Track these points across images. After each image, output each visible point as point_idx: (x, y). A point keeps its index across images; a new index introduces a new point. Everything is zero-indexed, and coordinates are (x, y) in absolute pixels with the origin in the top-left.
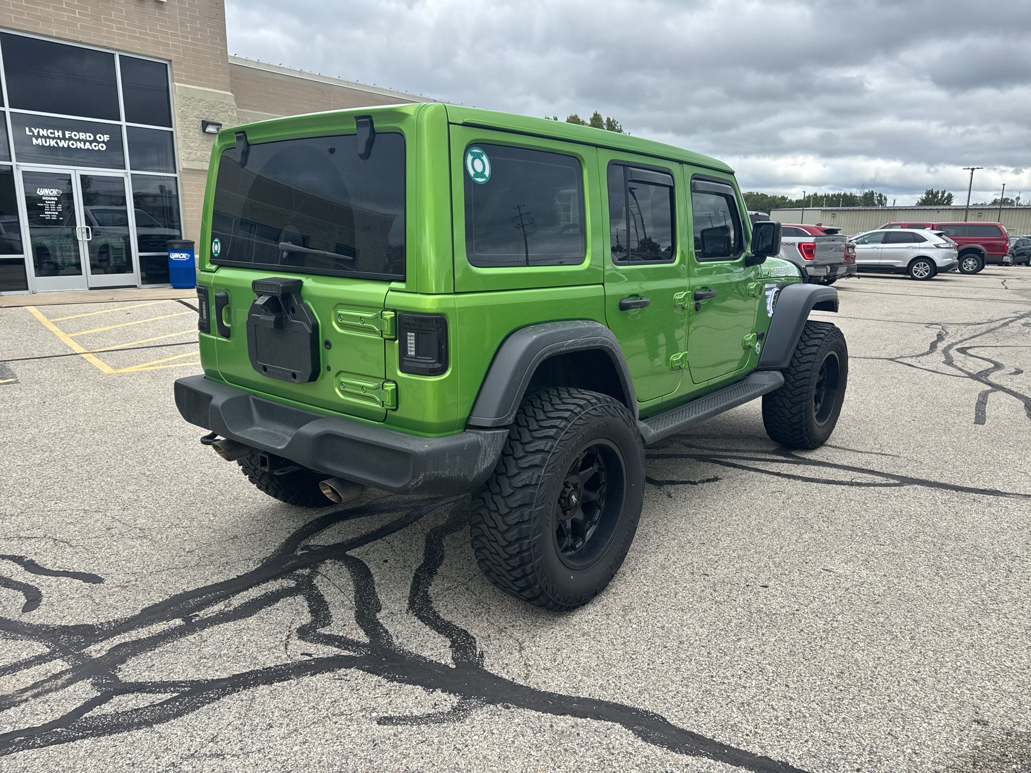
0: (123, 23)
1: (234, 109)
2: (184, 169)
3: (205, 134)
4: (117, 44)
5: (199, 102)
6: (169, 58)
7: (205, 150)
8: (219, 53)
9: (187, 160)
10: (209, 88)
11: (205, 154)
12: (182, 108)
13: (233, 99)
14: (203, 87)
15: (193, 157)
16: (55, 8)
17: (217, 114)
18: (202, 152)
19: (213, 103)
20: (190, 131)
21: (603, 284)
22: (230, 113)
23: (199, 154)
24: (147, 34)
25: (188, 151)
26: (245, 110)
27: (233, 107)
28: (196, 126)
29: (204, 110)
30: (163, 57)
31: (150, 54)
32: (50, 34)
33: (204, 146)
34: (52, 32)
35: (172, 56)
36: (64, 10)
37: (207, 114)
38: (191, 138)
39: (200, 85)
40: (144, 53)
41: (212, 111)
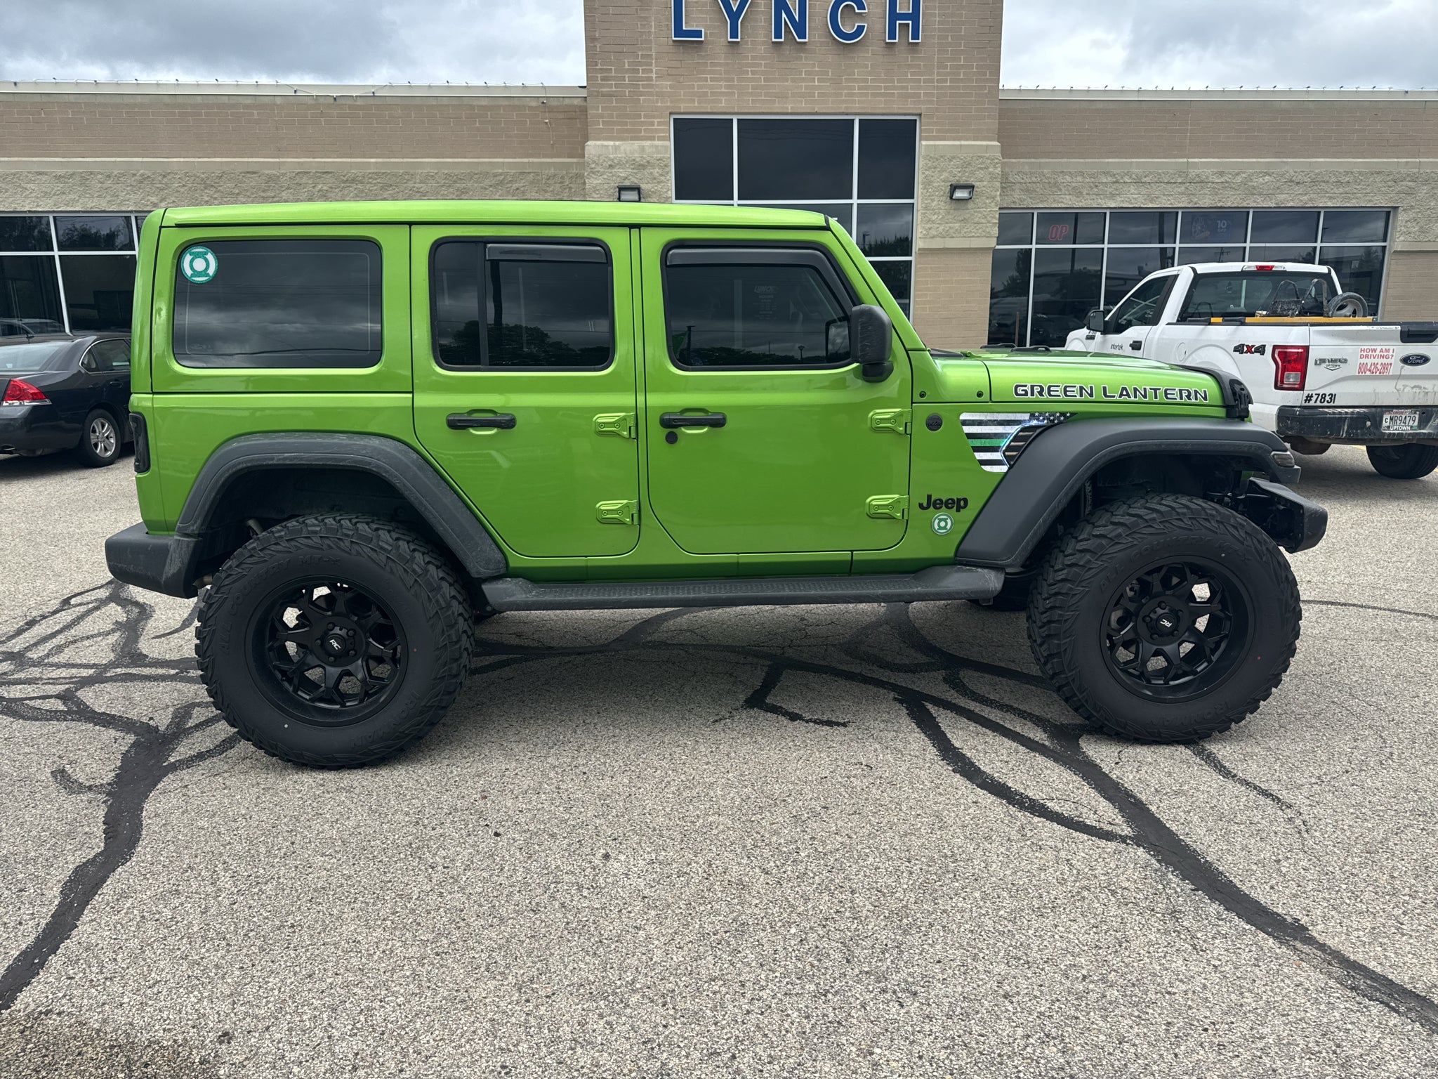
0: (866, 81)
1: (997, 163)
2: (919, 249)
3: (954, 202)
4: (856, 107)
5: (950, 161)
6: (919, 112)
7: (951, 223)
8: (986, 91)
9: (924, 237)
10: (967, 140)
11: (950, 227)
12: (927, 173)
13: (999, 149)
14: (959, 140)
15: (934, 232)
16: (794, 80)
17: (972, 173)
18: (947, 225)
19: (968, 159)
20: (933, 200)
21: (412, 392)
22: (991, 169)
23: (941, 228)
24: (894, 88)
25: (928, 226)
26: (1042, 160)
27: (996, 161)
28: (942, 193)
29: (955, 171)
30: (911, 111)
31: (895, 111)
32: (785, 111)
33: (949, 217)
34: (787, 108)
35: (923, 108)
36: (803, 80)
37: (960, 175)
38: (933, 210)
39: (954, 139)
40: (888, 111)
41: (967, 170)
